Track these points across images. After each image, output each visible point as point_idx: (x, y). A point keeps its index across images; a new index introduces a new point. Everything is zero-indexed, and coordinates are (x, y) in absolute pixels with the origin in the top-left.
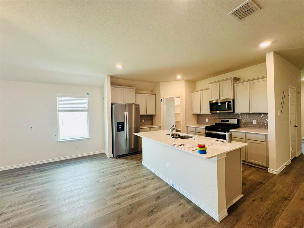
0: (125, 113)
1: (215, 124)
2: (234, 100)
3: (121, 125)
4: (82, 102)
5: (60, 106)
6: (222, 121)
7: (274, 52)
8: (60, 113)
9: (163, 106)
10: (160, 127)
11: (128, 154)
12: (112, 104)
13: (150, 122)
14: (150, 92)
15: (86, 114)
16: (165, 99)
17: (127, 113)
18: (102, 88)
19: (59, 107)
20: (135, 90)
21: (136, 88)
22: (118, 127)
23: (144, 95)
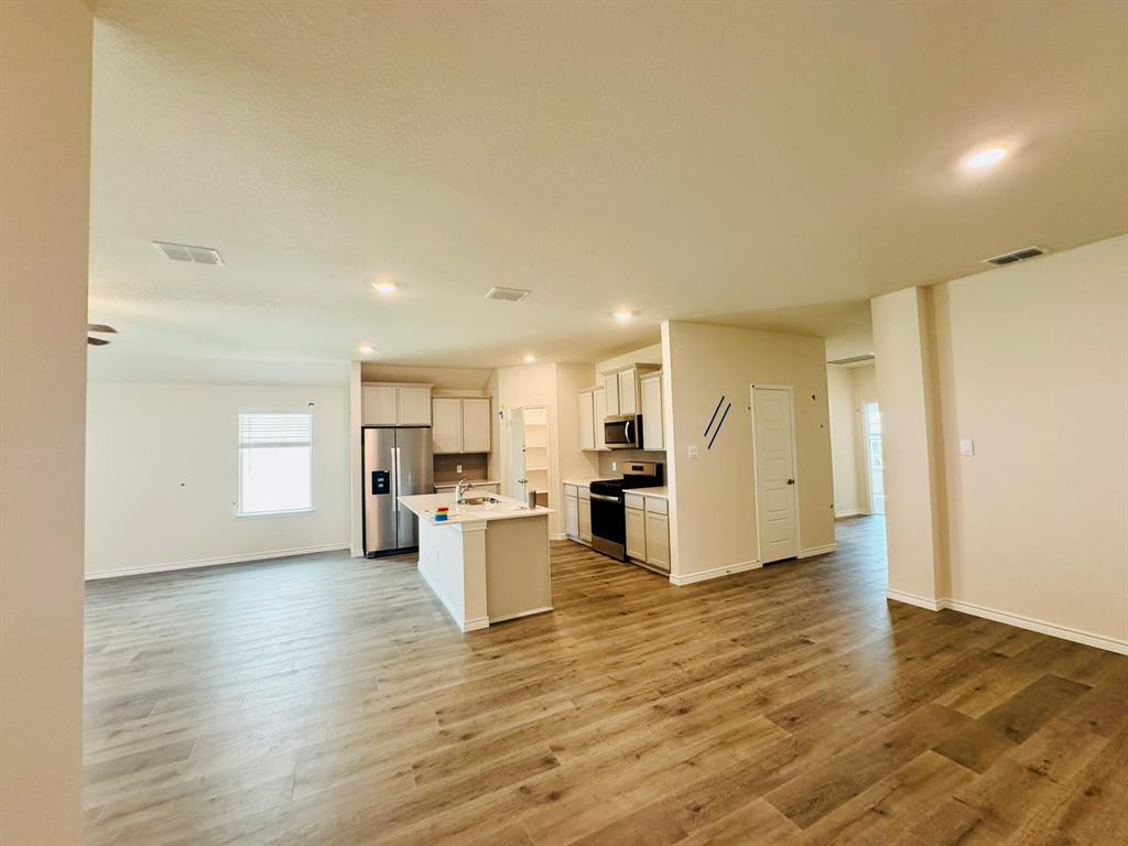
0: (393, 450)
1: (626, 476)
2: (640, 417)
3: (382, 480)
4: (299, 425)
5: (246, 434)
6: (635, 468)
7: (670, 321)
8: (245, 451)
9: (504, 429)
10: (498, 485)
11: (401, 549)
12: (363, 428)
13: (480, 472)
14: (478, 393)
15: (307, 450)
16: (509, 412)
17: (398, 450)
18: (348, 387)
19: (244, 437)
20: (428, 390)
21: (432, 385)
22: (375, 484)
23: (458, 401)
